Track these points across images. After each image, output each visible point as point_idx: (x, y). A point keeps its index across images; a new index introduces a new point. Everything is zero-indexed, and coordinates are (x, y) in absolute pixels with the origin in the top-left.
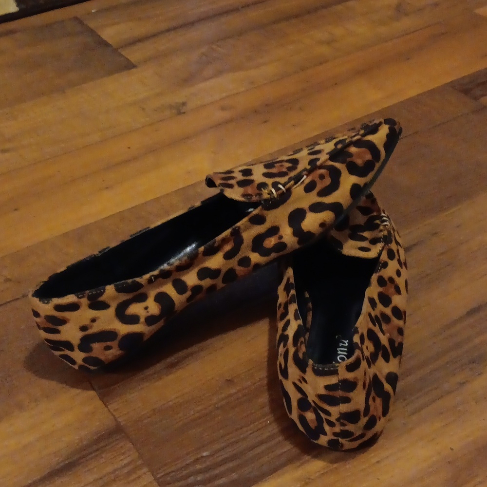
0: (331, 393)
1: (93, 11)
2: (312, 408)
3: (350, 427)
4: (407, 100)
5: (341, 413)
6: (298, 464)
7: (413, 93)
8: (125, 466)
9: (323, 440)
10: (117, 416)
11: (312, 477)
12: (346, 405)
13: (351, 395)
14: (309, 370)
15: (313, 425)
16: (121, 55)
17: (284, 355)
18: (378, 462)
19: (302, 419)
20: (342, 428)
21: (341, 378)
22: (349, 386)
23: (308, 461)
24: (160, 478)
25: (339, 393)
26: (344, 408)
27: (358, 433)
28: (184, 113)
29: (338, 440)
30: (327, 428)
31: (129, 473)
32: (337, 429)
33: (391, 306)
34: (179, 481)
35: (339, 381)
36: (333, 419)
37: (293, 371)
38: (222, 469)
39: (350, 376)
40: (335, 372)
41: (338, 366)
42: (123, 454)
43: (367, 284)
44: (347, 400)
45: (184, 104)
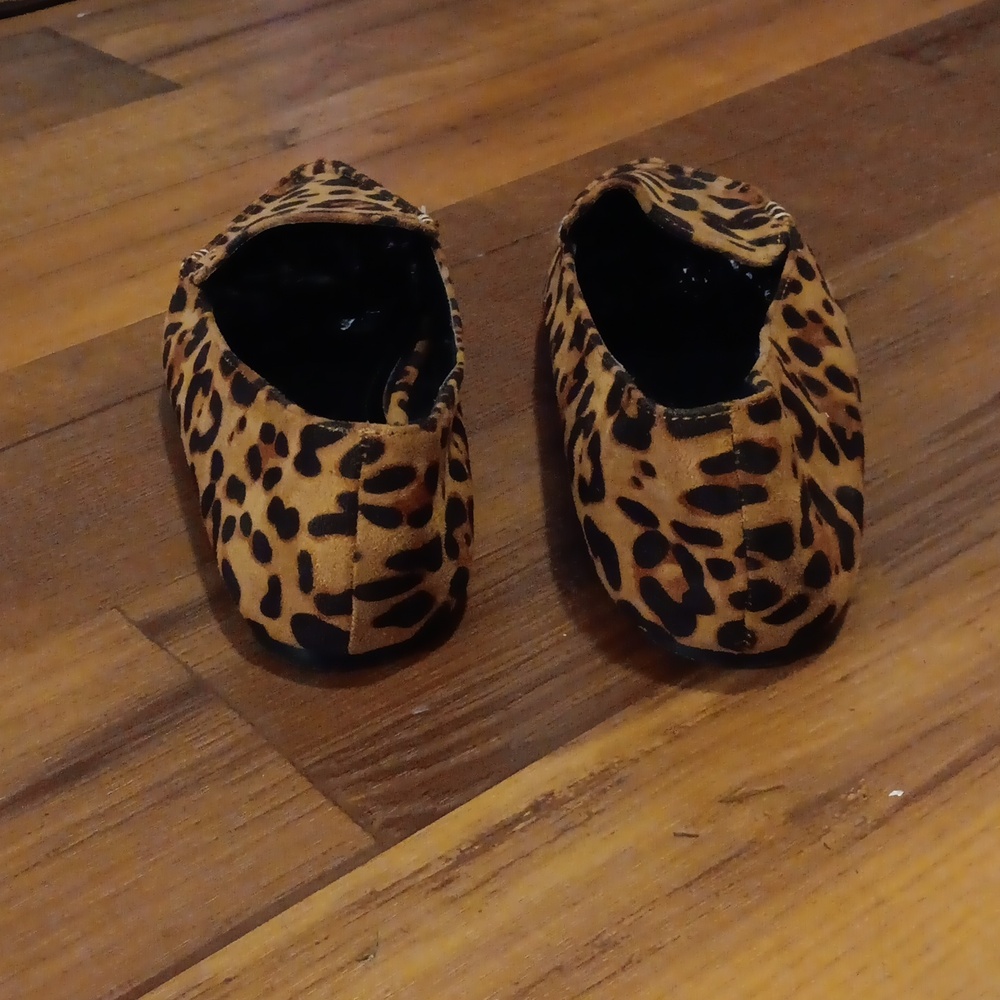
0: (719, 480)
1: (80, 15)
2: (670, 552)
3: (773, 571)
4: (784, 79)
5: (746, 532)
6: (650, 702)
7: (791, 68)
8: (222, 753)
9: (705, 632)
10: (190, 664)
11: (689, 724)
12: (757, 507)
13: (767, 480)
14: (658, 433)
15: (676, 594)
16: (144, 73)
17: (589, 454)
18: (844, 679)
19: (650, 589)
20: (752, 575)
21: (737, 437)
22: (761, 457)
23: (672, 696)
24: (310, 766)
25: (738, 478)
26: (752, 515)
27: (792, 590)
28: (293, 145)
29: (742, 622)
30: (714, 588)
31: (232, 767)
32: (739, 582)
33: (823, 365)
34: (359, 767)
35: (734, 446)
36: (726, 553)
37: (618, 461)
38: (464, 733)
39: (760, 433)
40: (722, 424)
41: (728, 408)
42: (214, 731)
43: (762, 319)
44: (759, 495)
45: (293, 131)
